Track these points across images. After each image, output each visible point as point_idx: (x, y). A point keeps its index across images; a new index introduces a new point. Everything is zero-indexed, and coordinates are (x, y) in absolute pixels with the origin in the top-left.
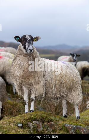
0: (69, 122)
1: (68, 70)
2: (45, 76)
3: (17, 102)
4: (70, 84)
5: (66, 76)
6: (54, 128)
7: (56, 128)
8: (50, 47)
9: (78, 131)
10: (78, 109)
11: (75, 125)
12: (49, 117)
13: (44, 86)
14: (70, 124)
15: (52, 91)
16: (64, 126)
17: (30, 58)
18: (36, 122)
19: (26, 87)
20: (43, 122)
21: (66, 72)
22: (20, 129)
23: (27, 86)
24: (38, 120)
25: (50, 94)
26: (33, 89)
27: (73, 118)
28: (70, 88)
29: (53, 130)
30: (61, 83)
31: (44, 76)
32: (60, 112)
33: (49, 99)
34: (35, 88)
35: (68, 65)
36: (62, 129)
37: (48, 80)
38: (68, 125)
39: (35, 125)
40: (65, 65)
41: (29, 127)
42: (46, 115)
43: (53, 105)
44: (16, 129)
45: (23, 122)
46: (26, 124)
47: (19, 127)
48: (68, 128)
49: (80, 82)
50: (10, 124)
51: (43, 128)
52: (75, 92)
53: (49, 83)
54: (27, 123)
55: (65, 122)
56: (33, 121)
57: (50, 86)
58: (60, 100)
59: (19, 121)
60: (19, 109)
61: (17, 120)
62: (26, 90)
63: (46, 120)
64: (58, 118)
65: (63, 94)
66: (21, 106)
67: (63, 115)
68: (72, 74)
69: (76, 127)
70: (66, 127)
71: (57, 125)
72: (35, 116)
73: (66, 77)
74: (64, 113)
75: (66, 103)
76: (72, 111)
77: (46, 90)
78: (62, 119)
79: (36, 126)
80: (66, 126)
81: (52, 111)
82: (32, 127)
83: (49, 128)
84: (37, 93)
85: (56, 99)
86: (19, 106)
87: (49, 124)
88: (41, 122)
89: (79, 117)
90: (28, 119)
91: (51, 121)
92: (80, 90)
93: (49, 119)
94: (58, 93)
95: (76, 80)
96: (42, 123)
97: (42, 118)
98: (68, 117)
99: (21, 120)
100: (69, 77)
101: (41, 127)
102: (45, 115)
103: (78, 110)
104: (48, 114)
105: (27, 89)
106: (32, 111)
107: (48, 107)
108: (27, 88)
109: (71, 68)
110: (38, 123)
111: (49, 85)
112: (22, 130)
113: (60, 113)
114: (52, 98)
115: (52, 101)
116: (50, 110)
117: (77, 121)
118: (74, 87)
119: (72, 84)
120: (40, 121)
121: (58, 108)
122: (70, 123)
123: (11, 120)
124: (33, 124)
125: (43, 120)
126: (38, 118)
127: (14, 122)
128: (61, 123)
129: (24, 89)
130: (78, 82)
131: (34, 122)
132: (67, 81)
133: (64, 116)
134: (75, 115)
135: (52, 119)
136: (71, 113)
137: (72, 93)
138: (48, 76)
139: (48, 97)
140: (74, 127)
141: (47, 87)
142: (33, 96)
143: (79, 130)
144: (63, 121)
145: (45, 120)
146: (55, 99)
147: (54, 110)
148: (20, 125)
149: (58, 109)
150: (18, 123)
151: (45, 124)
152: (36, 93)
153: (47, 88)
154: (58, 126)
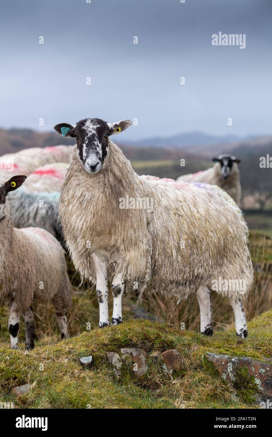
0: (219, 347)
1: (213, 206)
2: (151, 225)
3: (76, 295)
4: (219, 242)
5: (206, 220)
6: (177, 366)
7: (184, 364)
8: (158, 140)
9: (243, 372)
10: (243, 310)
11: (234, 354)
12: (163, 335)
13: (148, 251)
14: (220, 353)
15: (172, 264)
16: (205, 358)
17: (109, 181)
18: (128, 350)
19: (100, 255)
20: (149, 350)
21: (207, 211)
22: (87, 371)
23: (103, 252)
24: (134, 346)
25: (165, 272)
26: (120, 261)
27: (229, 336)
28: (219, 253)
29: (175, 371)
30: (194, 242)
31: (148, 224)
32: (193, 318)
33: (164, 285)
34: (124, 260)
35: (211, 192)
36: (200, 366)
37: (160, 234)
38: (215, 356)
39: (126, 357)
40: (203, 191)
41: (110, 366)
42: (156, 331)
43: (172, 301)
44: (76, 371)
45: (93, 351)
46: (102, 358)
47: (82, 364)
48: (216, 364)
49: (245, 238)
50: (58, 357)
51: (150, 366)
52: (231, 266)
53: (163, 241)
54: (106, 355)
55: (207, 348)
56: (121, 347)
57: (164, 250)
58: (192, 287)
59: (83, 349)
60: (82, 314)
61: (77, 347)
62: (102, 263)
63: (157, 344)
64: (189, 338)
65: (201, 271)
66: (85, 308)
67: (203, 329)
68: (223, 215)
69: (239, 360)
70: (212, 362)
71: (187, 356)
72: (125, 334)
73: (208, 224)
74: (205, 322)
75: (209, 296)
76: (226, 315)
77: (155, 262)
78: (198, 339)
79: (130, 360)
80: (210, 358)
81: (172, 316)
82: (119, 365)
83: (164, 367)
84: (129, 271)
85: (182, 285)
86: (82, 305)
87: (163, 356)
88: (142, 351)
89: (245, 333)
90: (106, 342)
91: (171, 345)
92: (245, 258)
93: (163, 341)
94: (187, 269)
95: (234, 230)
96: (145, 353)
97: (146, 338)
98: (216, 332)
99: (87, 346)
100: (216, 222)
101: (144, 362)
102: (152, 332)
103: (242, 314)
104: (160, 329)
105: (103, 261)
106: (117, 320)
107: (159, 307)
108: (103, 258)
109: (218, 199)
110: (135, 354)
111: (162, 247)
112: (92, 374)
113: (192, 321)
114: (172, 282)
115: (171, 290)
116: (165, 314)
117: (239, 343)
118: (230, 250)
119: (225, 243)
120: (141, 348)
121: (187, 308)
122: (222, 350)
123: (61, 346)
124: (121, 355)
125: (148, 344)
126: (135, 340)
127: (70, 352)
128: (198, 350)
129: (97, 259)
130: (240, 237)
131: (122, 350)
132: (211, 234)
133: (206, 331)
134: (235, 326)
135: (172, 342)
136: (221, 322)
137: (224, 268)
138: (158, 224)
139: (161, 280)
140: (233, 360)
141: (157, 253)
142: (118, 281)
143: (245, 370)
144: (203, 344)
145: (153, 344)
146: (178, 284)
147: (177, 313)
148: (86, 360)
149: (186, 312)
150: (80, 355)
151: (155, 354)
152: (127, 272)
153: (157, 257)
154: (190, 359)
